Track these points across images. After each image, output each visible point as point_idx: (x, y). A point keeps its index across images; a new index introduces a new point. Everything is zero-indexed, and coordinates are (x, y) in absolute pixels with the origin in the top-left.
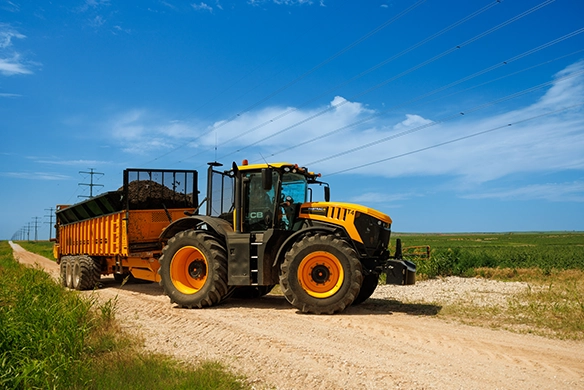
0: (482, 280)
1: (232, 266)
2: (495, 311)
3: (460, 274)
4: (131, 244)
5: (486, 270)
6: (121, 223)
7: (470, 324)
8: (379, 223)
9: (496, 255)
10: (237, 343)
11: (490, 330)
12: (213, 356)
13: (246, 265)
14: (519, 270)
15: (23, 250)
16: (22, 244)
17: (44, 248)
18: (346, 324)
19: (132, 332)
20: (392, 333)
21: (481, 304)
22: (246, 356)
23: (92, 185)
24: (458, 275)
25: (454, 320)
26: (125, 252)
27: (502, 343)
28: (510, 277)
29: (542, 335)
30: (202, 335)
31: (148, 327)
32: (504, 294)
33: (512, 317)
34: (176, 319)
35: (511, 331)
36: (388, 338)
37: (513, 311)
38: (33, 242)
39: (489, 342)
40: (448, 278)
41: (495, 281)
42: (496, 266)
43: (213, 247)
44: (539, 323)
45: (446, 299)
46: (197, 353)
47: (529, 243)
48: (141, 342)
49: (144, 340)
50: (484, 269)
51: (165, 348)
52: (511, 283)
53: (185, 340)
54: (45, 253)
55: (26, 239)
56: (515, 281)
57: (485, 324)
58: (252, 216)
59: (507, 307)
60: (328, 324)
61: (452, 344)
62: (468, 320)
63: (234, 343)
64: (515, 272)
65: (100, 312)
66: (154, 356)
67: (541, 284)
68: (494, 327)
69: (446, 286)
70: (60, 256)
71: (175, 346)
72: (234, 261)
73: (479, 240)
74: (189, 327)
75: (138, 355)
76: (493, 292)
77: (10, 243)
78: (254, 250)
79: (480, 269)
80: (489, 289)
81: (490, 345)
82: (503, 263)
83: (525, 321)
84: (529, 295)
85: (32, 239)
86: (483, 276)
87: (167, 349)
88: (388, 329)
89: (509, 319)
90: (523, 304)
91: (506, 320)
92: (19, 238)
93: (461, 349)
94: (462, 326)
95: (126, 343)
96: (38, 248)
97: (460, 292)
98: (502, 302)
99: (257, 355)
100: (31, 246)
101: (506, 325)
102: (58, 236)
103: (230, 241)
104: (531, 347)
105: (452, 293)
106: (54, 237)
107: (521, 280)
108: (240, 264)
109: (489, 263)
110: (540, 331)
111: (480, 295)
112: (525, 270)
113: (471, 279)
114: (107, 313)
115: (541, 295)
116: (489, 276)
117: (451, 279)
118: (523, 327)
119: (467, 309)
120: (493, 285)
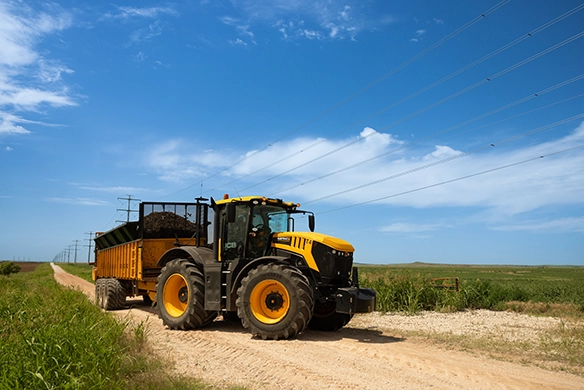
0: (513, 314)
1: (208, 292)
2: (526, 346)
3: (490, 307)
4: (144, 269)
5: (517, 303)
6: (137, 251)
7: (499, 359)
8: (334, 252)
9: (528, 288)
10: (264, 369)
11: (520, 366)
12: (240, 381)
13: (218, 292)
14: (552, 305)
15: (63, 271)
16: (62, 265)
17: (83, 270)
18: (373, 355)
19: (164, 355)
20: (418, 365)
21: (511, 339)
22: (273, 382)
23: (129, 211)
24: (488, 308)
25: (482, 354)
26: (139, 276)
27: (532, 380)
28: (543, 312)
29: (575, 373)
30: (230, 360)
31: (178, 350)
32: (535, 330)
33: (543, 353)
34: (205, 343)
35: (543, 368)
36: (414, 370)
37: (545, 347)
38: (72, 265)
39: (519, 378)
40: (478, 311)
41: (527, 316)
42: (527, 300)
43: (193, 274)
44: (573, 361)
45: (475, 332)
46: (225, 377)
47: (563, 277)
48: (172, 364)
49: (174, 363)
50: (515, 302)
51: (195, 371)
52: (544, 319)
53: (214, 364)
54: (83, 275)
55: (66, 261)
56: (548, 316)
57: (515, 359)
58: (228, 246)
59: (539, 343)
60: (355, 353)
61: (479, 378)
62: (497, 355)
63: (261, 369)
64: (548, 307)
65: (133, 334)
66: (184, 378)
67: (576, 320)
68: (524, 363)
69: (475, 319)
70: (97, 278)
71: (204, 369)
72: (210, 288)
73: (511, 273)
74: (218, 351)
75: (168, 377)
76: (524, 326)
77: (52, 264)
78: (224, 278)
79: (510, 303)
80: (520, 323)
81: (519, 381)
82: (535, 297)
83: (557, 358)
84: (563, 331)
85: (72, 261)
86: (514, 310)
87: (196, 373)
88: (414, 361)
89: (541, 355)
90: (556, 341)
91: (537, 356)
92: (60, 260)
93: (489, 384)
94: (491, 360)
95: (157, 364)
96: (77, 269)
97: (489, 325)
98: (532, 337)
99: (283, 382)
100: (71, 268)
101: (537, 362)
102: (96, 259)
103: (206, 270)
104: (562, 384)
105: (482, 326)
106: (93, 260)
107: (554, 316)
108: (214, 291)
109: (520, 297)
110: (573, 368)
111: (510, 329)
112: (558, 305)
113: (502, 313)
114: (140, 335)
115: (575, 332)
116: (520, 310)
117: (481, 312)
118: (555, 363)
119: (496, 344)
120: (524, 319)
